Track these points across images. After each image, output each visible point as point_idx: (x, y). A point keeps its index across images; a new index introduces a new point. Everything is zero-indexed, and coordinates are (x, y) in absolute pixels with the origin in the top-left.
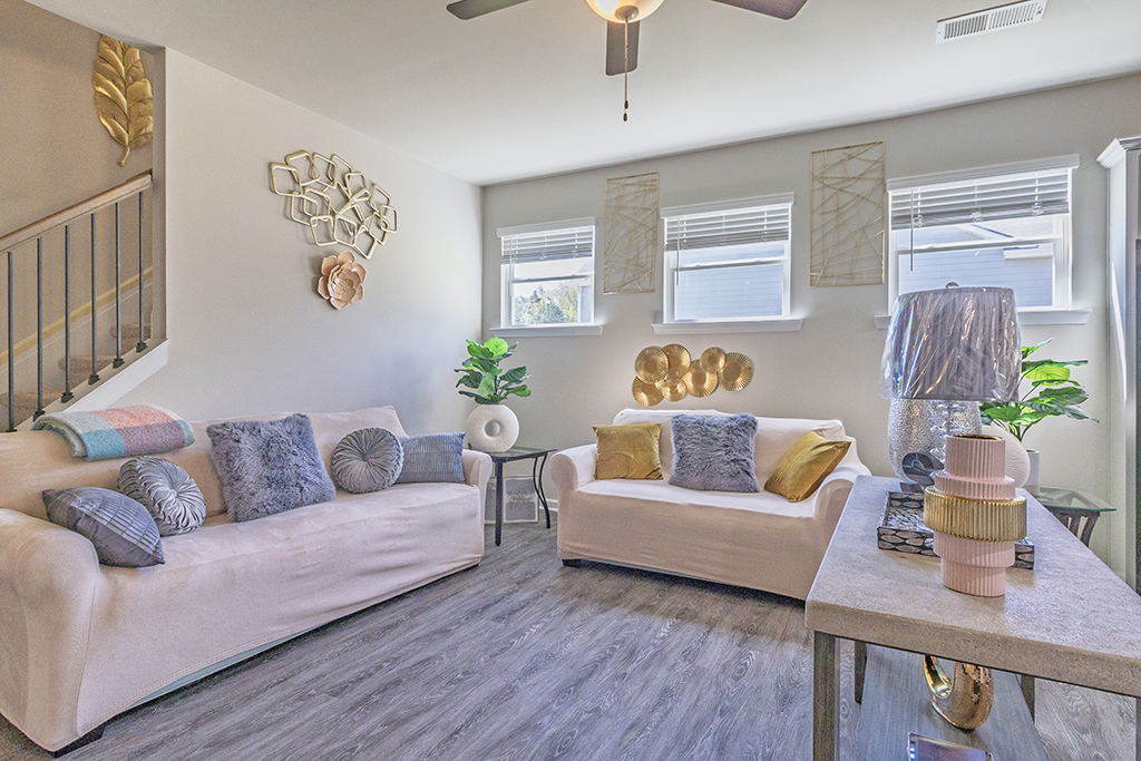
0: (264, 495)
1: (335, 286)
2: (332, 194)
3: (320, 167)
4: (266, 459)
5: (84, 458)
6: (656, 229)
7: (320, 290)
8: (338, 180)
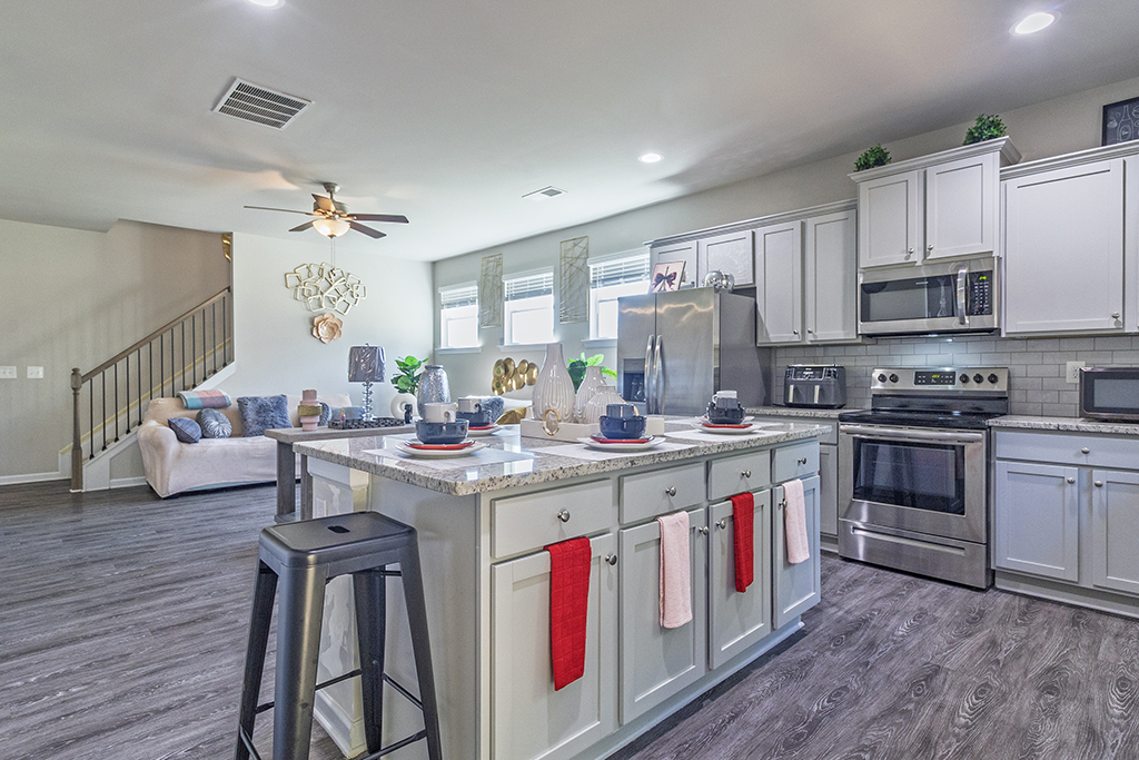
0: (255, 427)
1: (323, 330)
2: (322, 284)
3: (315, 270)
4: (258, 413)
5: (187, 408)
6: (501, 287)
7: (315, 333)
8: (325, 275)
